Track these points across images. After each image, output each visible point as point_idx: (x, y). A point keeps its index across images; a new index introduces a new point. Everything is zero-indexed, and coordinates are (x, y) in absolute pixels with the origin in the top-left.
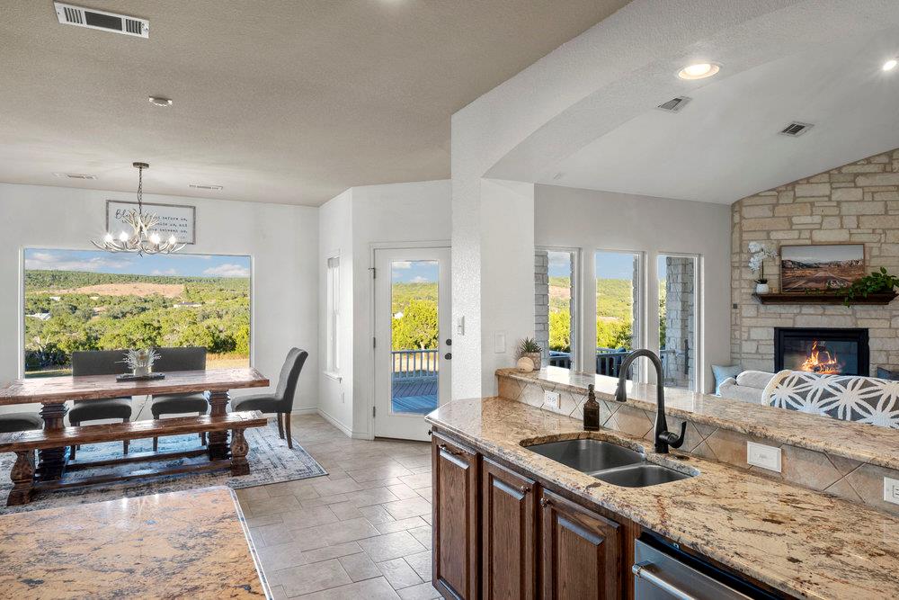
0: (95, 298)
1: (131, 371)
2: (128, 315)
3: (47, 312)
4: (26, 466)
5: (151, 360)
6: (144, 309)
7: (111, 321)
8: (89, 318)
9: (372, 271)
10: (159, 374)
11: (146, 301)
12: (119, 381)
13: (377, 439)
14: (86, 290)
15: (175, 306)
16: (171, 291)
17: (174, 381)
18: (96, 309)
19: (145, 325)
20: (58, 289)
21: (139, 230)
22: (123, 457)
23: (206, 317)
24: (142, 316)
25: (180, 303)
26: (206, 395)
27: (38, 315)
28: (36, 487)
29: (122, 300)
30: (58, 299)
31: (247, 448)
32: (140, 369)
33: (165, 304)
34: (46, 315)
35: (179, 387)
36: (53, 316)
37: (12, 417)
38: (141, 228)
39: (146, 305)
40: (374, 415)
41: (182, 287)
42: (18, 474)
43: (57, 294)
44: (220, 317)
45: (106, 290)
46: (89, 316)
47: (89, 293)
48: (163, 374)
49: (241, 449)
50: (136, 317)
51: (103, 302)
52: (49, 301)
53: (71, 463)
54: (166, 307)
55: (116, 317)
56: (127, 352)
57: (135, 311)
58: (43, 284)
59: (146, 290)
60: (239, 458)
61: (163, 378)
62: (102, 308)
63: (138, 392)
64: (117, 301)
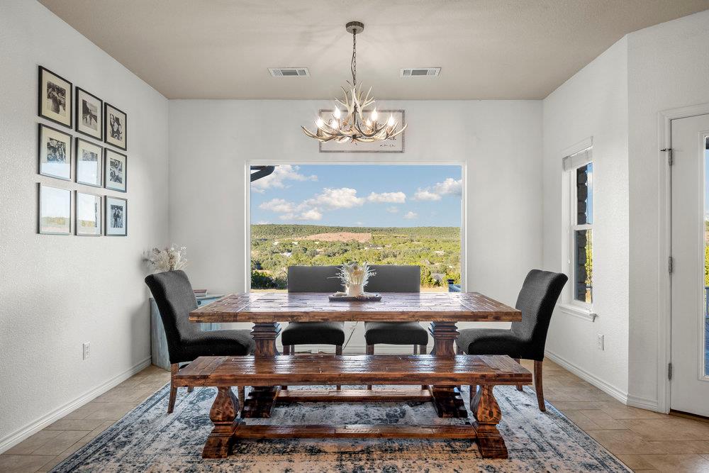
0: (317, 243)
1: (343, 289)
2: (337, 255)
3: (290, 252)
4: (226, 405)
5: (366, 277)
6: (346, 251)
7: (326, 258)
8: (314, 256)
9: (667, 153)
10: (374, 295)
11: (347, 245)
12: (332, 300)
13: (674, 413)
14: (312, 237)
15: (366, 248)
16: (363, 238)
17: (392, 305)
18: (318, 250)
19: (347, 260)
20: (297, 237)
21: (353, 110)
22: (335, 394)
23: (386, 256)
24: (345, 255)
25: (368, 246)
26: (426, 326)
27: (285, 254)
28: (238, 434)
29: (333, 244)
30: (296, 243)
31: (499, 413)
32: (355, 288)
33: (359, 246)
34: (290, 254)
35: (403, 313)
36: (293, 254)
37: (221, 336)
38: (355, 108)
39: (347, 248)
40: (670, 377)
41: (370, 235)
42: (218, 414)
43: (296, 240)
44: (395, 256)
45: (324, 237)
46: (314, 254)
47: (314, 239)
48: (379, 295)
49: (491, 414)
50: (341, 256)
51: (321, 245)
52: (291, 244)
53: (282, 394)
54: (359, 249)
55: (329, 256)
56: (340, 267)
57: (341, 252)
58: (288, 234)
59: (346, 237)
60: (487, 428)
61: (378, 300)
62: (321, 250)
63: (352, 317)
64: (329, 245)
